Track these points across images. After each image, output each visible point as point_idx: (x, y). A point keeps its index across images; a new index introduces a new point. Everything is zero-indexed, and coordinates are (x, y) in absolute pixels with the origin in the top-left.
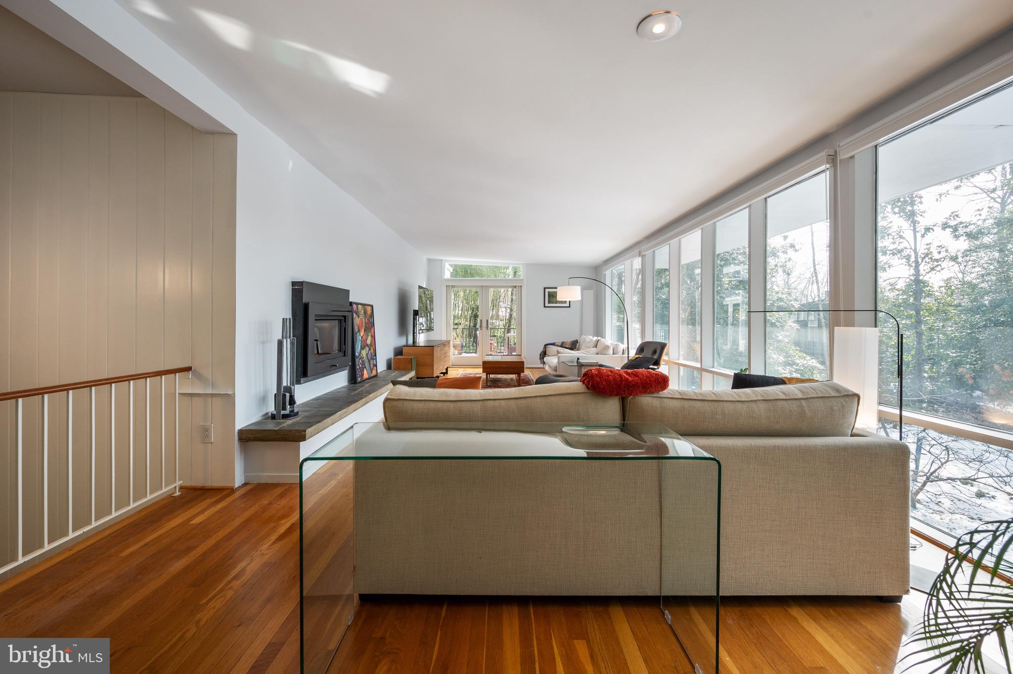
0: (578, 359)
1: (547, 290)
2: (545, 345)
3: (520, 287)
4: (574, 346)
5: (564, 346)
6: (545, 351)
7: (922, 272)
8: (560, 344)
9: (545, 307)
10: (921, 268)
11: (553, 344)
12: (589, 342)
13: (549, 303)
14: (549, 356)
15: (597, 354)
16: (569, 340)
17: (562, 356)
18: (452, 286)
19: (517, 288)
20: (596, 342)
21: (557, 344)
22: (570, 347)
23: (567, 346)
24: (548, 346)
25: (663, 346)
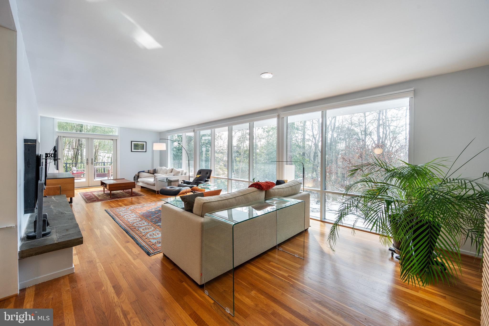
0: (167, 178)
1: (133, 143)
2: (139, 172)
3: (116, 140)
4: (154, 172)
5: (150, 172)
6: (138, 176)
7: (257, 142)
8: (147, 171)
9: (132, 151)
10: (257, 140)
11: (144, 172)
12: (165, 170)
13: (134, 149)
14: (141, 178)
15: (174, 175)
16: (151, 169)
17: (158, 178)
18: (63, 136)
19: (115, 140)
20: (172, 170)
21: (145, 171)
22: (153, 172)
23: (151, 172)
24: (140, 173)
25: (211, 171)
